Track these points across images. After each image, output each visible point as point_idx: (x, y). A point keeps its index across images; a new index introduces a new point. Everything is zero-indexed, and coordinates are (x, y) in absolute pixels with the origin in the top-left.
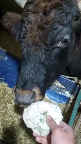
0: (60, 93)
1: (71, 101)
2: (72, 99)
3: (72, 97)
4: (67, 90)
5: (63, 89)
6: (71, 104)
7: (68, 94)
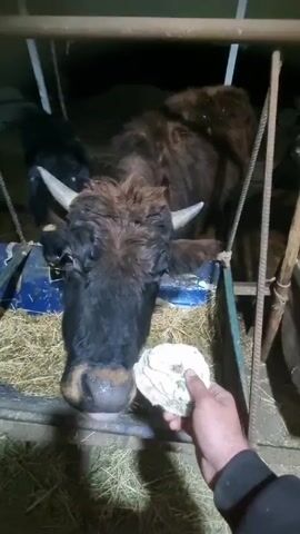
0: (190, 289)
1: (214, 296)
2: (214, 291)
3: (213, 288)
4: (201, 279)
5: (194, 279)
6: (216, 299)
7: (204, 285)
